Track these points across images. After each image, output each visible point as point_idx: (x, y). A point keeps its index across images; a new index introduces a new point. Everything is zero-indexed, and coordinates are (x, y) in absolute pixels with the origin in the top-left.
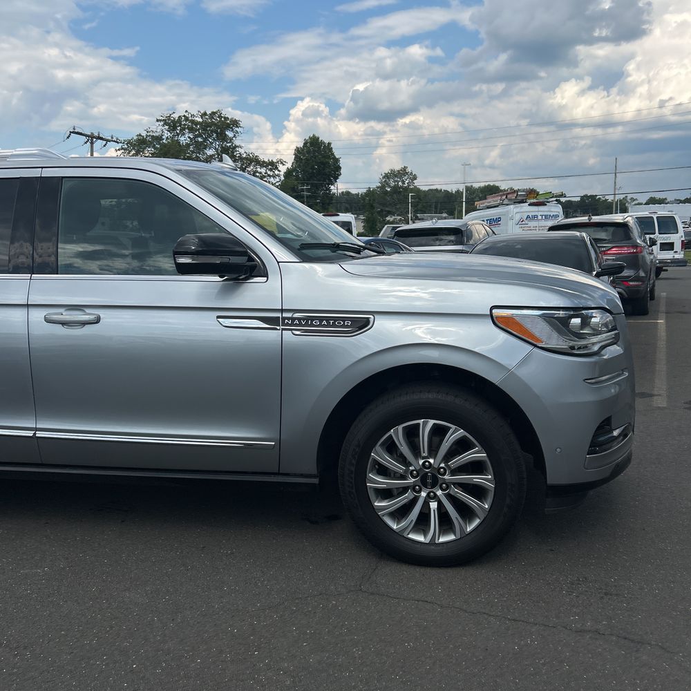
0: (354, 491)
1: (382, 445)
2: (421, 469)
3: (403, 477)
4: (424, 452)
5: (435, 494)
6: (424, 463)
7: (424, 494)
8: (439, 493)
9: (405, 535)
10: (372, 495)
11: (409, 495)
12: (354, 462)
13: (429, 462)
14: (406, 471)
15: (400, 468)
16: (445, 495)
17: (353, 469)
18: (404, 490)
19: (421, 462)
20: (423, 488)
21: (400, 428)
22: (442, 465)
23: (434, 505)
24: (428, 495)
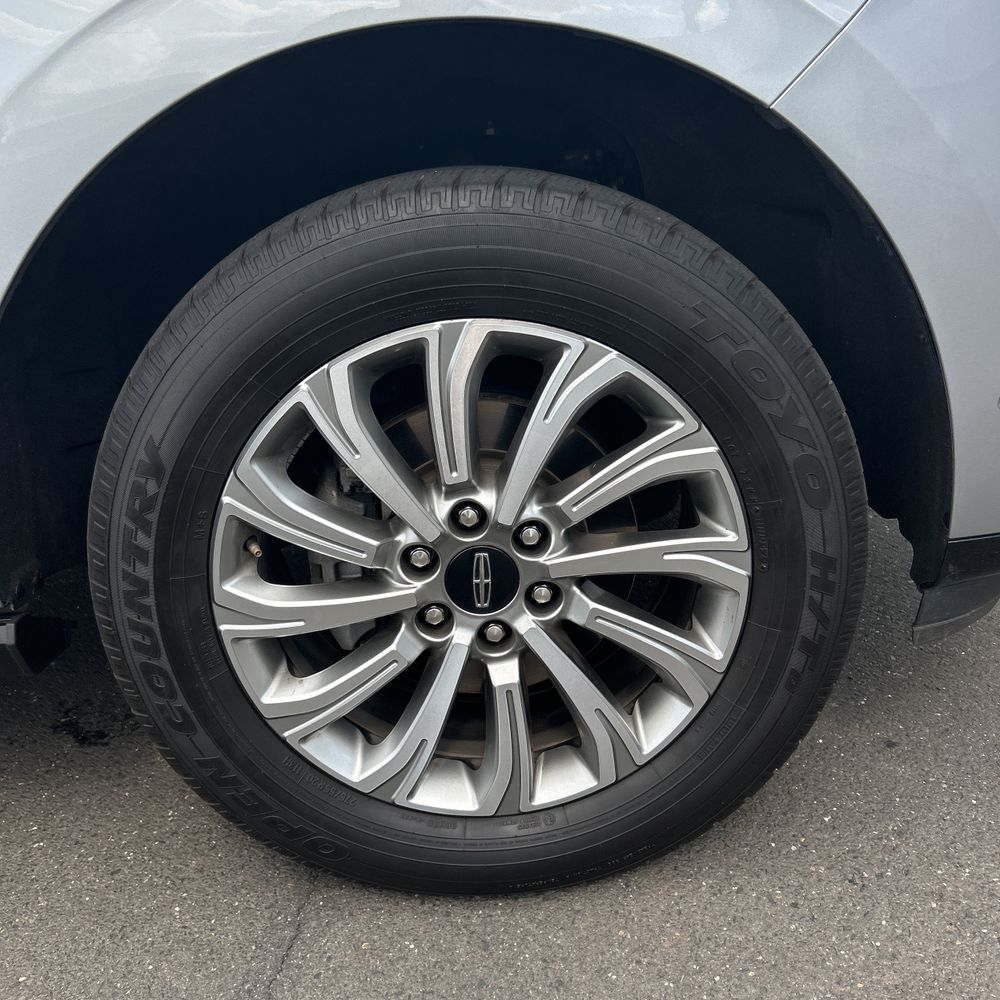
0: (164, 662)
1: (267, 454)
2: (443, 537)
3: (371, 579)
4: (453, 467)
5: (509, 631)
6: (454, 515)
7: (462, 637)
8: (526, 623)
9: (399, 797)
10: (248, 666)
11: (405, 647)
12: (145, 542)
13: (475, 506)
14: (382, 555)
15: (355, 544)
16: (548, 626)
17: (145, 572)
18: (383, 628)
19: (443, 507)
20: (459, 613)
21: (339, 371)
22: (534, 511)
23: (504, 673)
24: (481, 634)
